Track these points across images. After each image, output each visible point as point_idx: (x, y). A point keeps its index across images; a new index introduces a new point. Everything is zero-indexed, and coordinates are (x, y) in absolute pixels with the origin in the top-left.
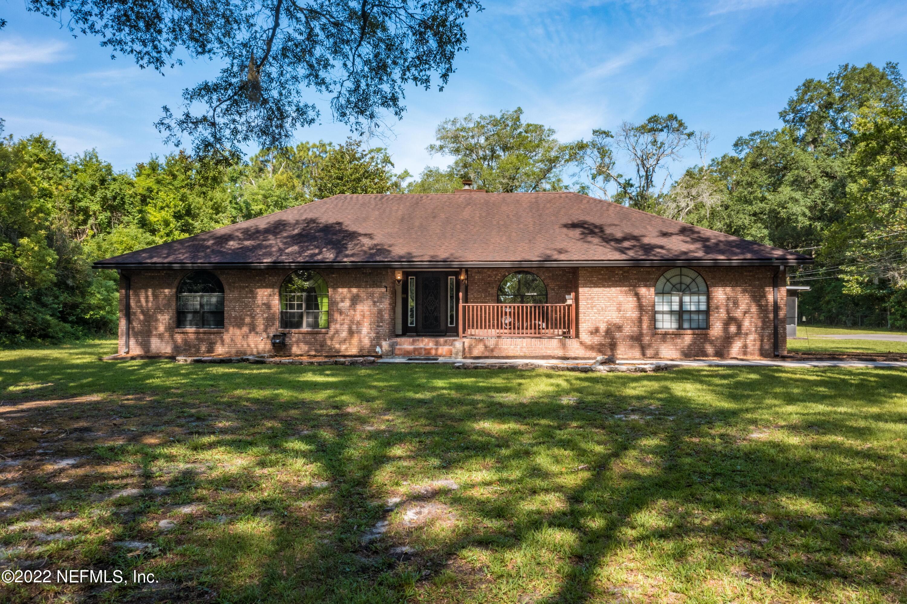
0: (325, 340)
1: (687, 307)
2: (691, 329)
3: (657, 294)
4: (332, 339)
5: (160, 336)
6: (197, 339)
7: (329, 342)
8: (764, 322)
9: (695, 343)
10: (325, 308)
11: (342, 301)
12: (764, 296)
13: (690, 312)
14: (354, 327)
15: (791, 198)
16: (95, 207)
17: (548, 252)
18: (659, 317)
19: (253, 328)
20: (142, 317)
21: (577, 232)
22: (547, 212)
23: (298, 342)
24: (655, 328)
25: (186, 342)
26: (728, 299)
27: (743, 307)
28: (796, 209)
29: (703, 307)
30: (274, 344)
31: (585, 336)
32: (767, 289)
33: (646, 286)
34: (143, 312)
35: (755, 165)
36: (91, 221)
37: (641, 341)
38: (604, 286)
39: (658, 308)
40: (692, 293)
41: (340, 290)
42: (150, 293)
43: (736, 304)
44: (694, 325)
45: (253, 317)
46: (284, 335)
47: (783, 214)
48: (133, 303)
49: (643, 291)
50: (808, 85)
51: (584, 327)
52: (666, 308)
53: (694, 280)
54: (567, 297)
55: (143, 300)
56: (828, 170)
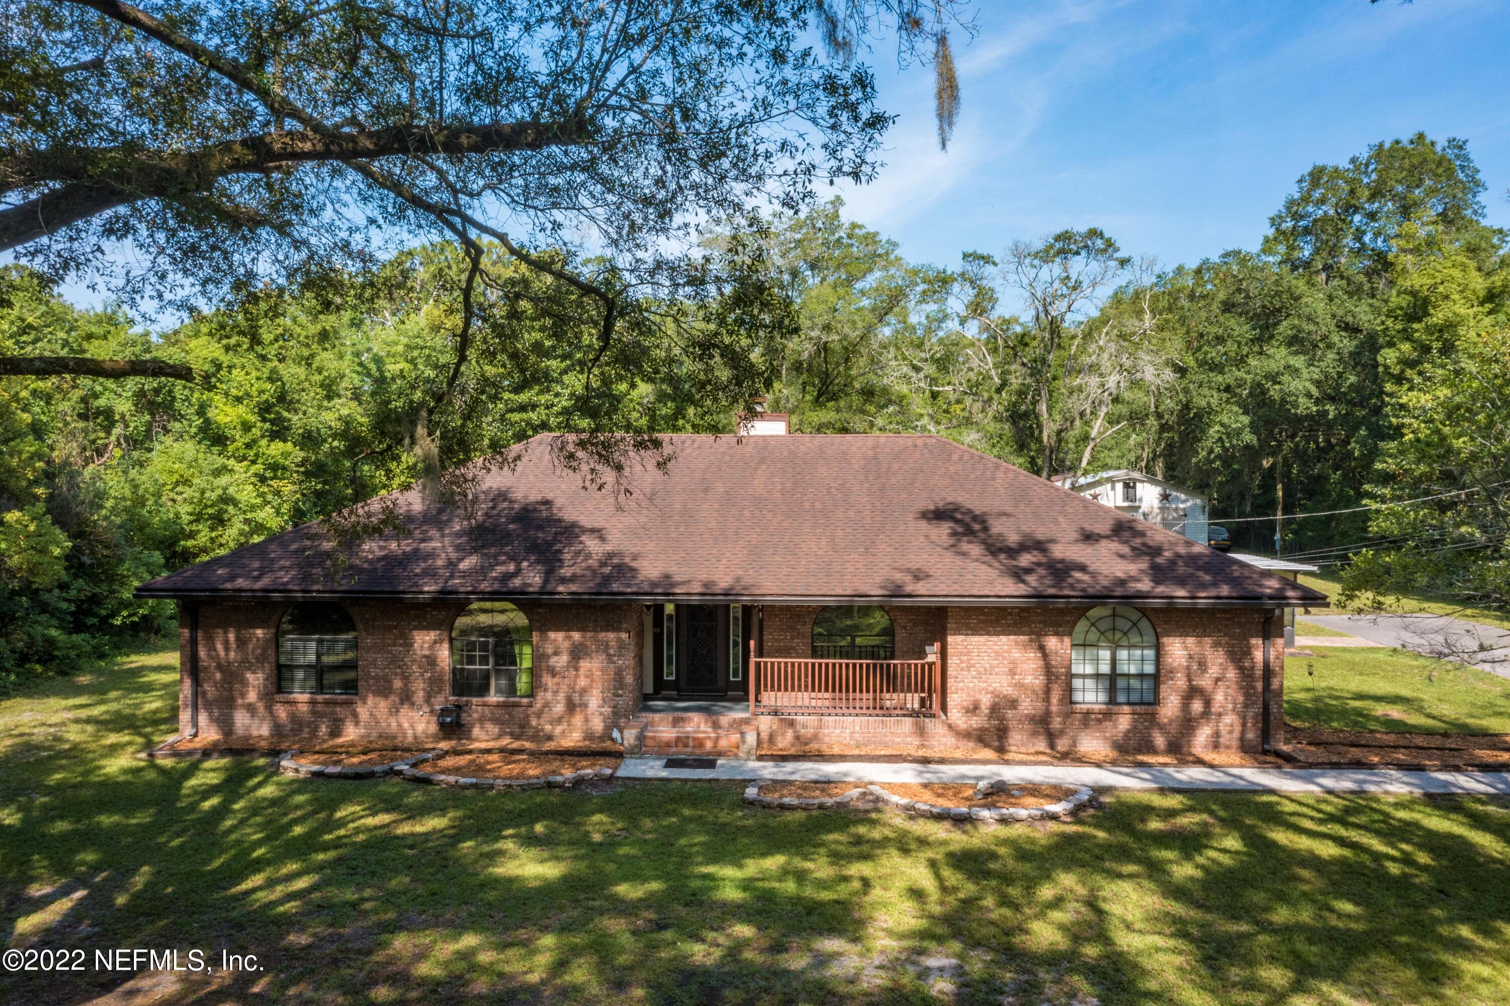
0: (528, 716)
1: (1123, 668)
2: (1129, 703)
3: (1073, 645)
4: (539, 715)
5: (251, 709)
6: (313, 712)
7: (534, 722)
8: (1247, 695)
9: (1135, 727)
10: (527, 664)
11: (556, 653)
12: (1248, 652)
13: (1128, 676)
14: (576, 698)
15: (1288, 367)
16: (123, 406)
17: (898, 576)
18: (1077, 683)
19: (406, 698)
20: (218, 676)
21: (942, 531)
22: (893, 481)
23: (482, 720)
24: (1072, 703)
25: (294, 718)
26: (1190, 657)
27: (1214, 671)
28: (1295, 385)
29: (1149, 669)
30: (442, 725)
31: (956, 716)
32: (1254, 641)
33: (1056, 634)
34: (219, 667)
35: (1228, 307)
36: (118, 430)
37: (1048, 723)
38: (988, 633)
39: (1077, 669)
40: (1131, 647)
41: (552, 635)
42: (232, 636)
43: (1203, 666)
44: (1134, 697)
45: (406, 678)
46: (459, 707)
47: (1274, 392)
48: (202, 653)
49: (1052, 642)
50: (1316, 176)
51: (955, 699)
52: (1089, 669)
53: (1135, 624)
54: (928, 649)
55: (219, 646)
56: (1349, 319)
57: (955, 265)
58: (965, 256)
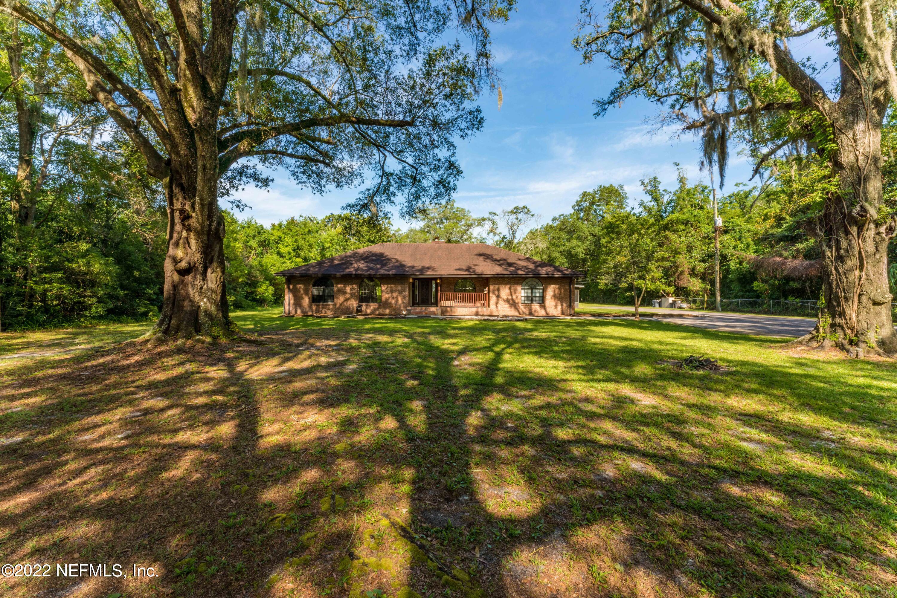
15: (577, 245)
16: (256, 245)
21: (482, 258)
28: (579, 250)
35: (561, 230)
36: (253, 252)
47: (573, 252)
49: (513, 287)
50: (584, 194)
53: (537, 283)
57: (487, 216)
58: (489, 213)
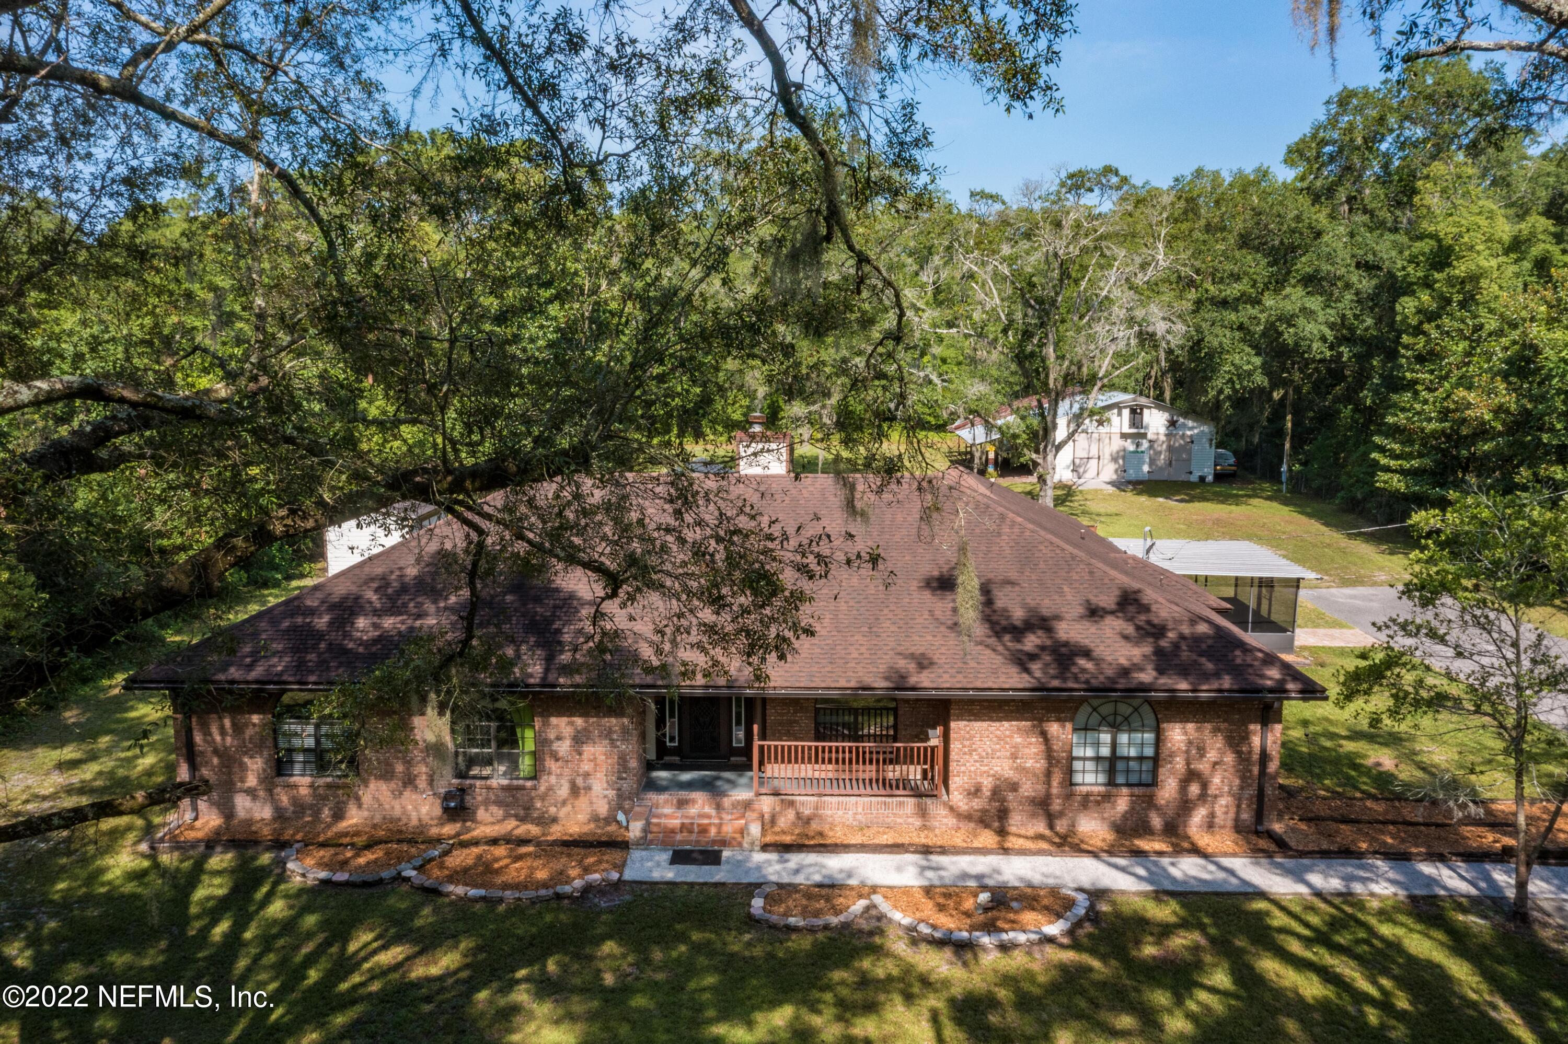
0: (532, 799)
1: (1123, 751)
2: (1128, 785)
3: (1075, 730)
4: (543, 798)
5: (251, 792)
6: (315, 795)
7: (538, 805)
8: (1243, 778)
9: (1133, 808)
10: (530, 746)
11: (559, 738)
12: (1245, 737)
13: (1128, 759)
14: (580, 781)
17: (902, 663)
18: (1078, 765)
19: (409, 781)
20: (215, 761)
23: (487, 803)
24: (1072, 784)
25: (295, 801)
26: (1190, 742)
27: (1212, 755)
28: (1310, 328)
29: (1149, 752)
30: (446, 810)
31: (957, 798)
32: (1252, 727)
33: (1058, 720)
34: (216, 752)
37: (1048, 805)
38: (991, 719)
39: (1078, 752)
40: (1131, 730)
41: (554, 720)
42: (227, 723)
43: (1202, 751)
44: (1134, 779)
45: (408, 763)
46: (462, 791)
47: (1289, 335)
48: (198, 738)
49: (1054, 728)
50: (1345, 98)
51: (956, 782)
52: (1090, 752)
53: (1136, 709)
54: (930, 732)
55: (215, 730)
56: (1370, 257)
57: (962, 204)
58: (973, 194)
